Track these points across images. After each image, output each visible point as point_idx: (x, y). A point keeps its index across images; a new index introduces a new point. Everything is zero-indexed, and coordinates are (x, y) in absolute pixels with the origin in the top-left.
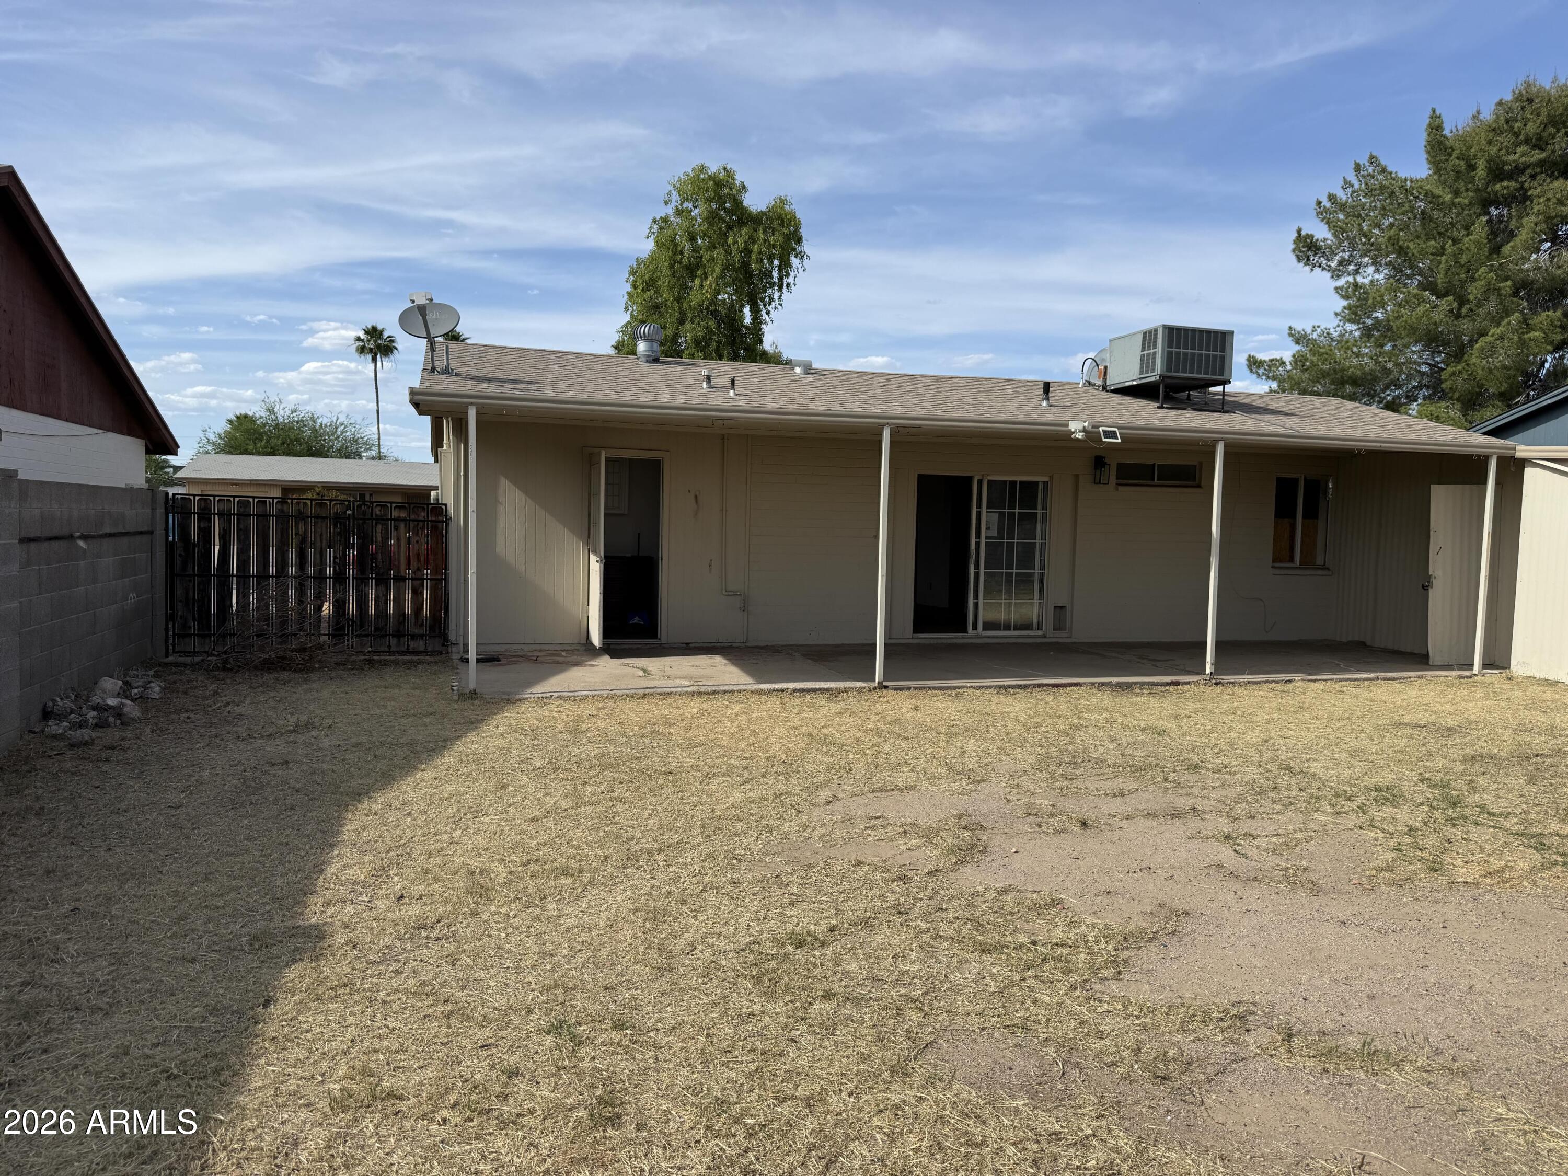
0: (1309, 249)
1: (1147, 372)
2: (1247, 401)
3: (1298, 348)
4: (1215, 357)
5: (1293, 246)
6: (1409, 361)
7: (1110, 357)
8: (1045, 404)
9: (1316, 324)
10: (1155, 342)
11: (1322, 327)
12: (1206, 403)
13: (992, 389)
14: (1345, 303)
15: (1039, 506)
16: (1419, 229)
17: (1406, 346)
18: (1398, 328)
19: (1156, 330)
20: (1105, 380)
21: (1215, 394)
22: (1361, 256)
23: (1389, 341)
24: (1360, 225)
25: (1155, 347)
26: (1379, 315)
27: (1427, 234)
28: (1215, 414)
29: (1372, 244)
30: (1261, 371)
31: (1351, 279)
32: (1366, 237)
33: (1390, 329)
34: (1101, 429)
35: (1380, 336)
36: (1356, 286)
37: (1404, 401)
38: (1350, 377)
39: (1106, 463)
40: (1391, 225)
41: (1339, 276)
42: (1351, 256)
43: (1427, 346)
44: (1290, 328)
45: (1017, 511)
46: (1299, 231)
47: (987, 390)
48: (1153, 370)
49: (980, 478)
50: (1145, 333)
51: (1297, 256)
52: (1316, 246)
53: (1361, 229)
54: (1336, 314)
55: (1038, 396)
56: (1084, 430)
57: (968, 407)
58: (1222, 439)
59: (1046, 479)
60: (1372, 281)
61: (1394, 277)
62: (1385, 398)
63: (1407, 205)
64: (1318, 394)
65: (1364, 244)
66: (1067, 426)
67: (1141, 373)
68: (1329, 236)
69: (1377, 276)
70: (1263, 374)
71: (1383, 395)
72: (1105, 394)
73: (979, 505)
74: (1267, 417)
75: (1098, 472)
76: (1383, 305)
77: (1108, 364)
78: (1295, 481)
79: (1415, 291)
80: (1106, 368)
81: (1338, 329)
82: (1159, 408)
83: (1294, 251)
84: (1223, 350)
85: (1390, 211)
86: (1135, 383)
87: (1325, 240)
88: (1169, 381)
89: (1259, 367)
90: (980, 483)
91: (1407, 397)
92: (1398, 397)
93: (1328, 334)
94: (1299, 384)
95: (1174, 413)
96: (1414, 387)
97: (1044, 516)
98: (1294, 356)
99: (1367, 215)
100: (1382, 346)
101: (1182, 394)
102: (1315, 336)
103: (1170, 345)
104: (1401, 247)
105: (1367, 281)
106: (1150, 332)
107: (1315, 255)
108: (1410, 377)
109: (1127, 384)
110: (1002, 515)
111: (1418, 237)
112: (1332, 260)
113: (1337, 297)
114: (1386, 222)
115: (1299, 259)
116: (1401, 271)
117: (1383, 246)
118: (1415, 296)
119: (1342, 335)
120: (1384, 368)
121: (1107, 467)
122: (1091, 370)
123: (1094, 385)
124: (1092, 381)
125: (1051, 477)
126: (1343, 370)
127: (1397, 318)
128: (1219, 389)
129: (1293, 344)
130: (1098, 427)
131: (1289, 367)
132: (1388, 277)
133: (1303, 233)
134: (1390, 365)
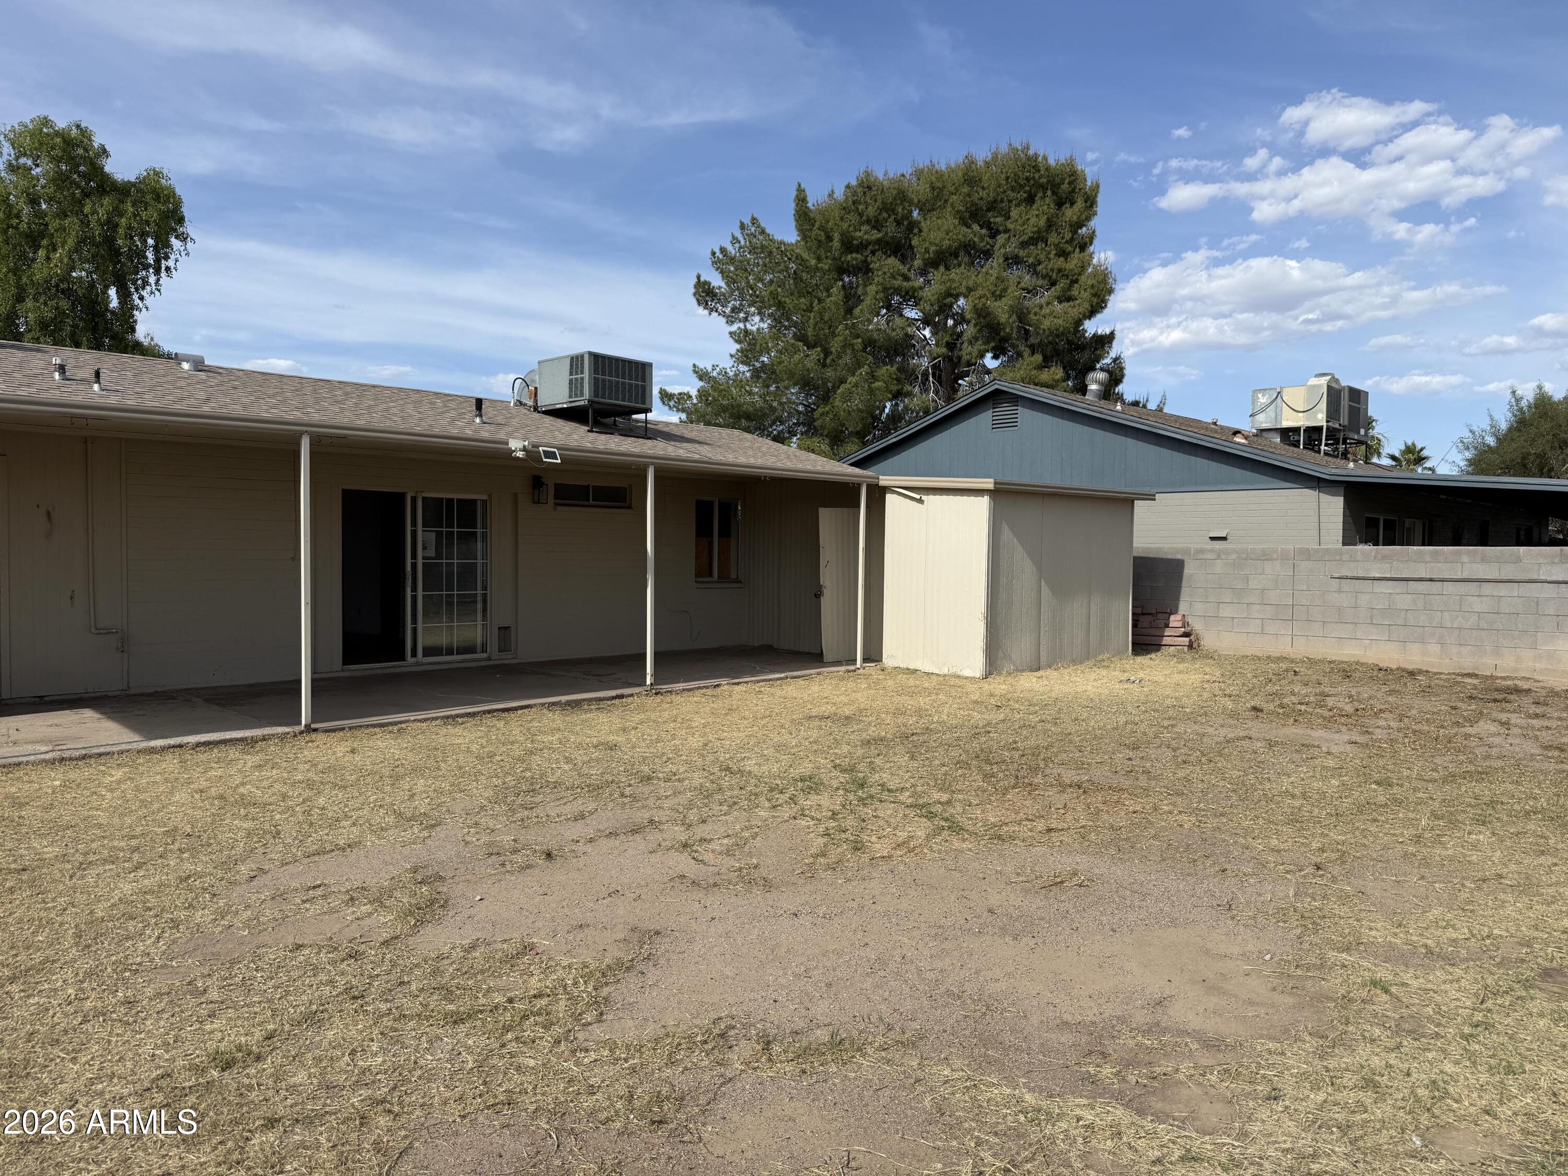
0: (708, 294)
1: (576, 396)
2: (666, 429)
3: (701, 384)
4: (637, 386)
5: (693, 290)
6: (790, 401)
7: (540, 378)
8: (478, 420)
9: (715, 364)
10: (583, 367)
11: (721, 366)
12: (631, 430)
13: (420, 402)
14: (738, 346)
15: (479, 524)
16: (792, 287)
17: (787, 388)
18: (780, 372)
19: (582, 356)
20: (536, 401)
21: (637, 421)
22: (750, 306)
23: (774, 382)
24: (747, 278)
25: (582, 373)
26: (766, 359)
27: (799, 292)
28: (640, 440)
29: (757, 297)
30: (672, 403)
31: (742, 325)
32: (752, 289)
33: (774, 372)
34: (541, 449)
35: (767, 378)
36: (746, 332)
37: (786, 435)
38: (745, 413)
39: (543, 483)
40: (771, 282)
41: (732, 322)
42: (741, 305)
43: (802, 389)
44: (694, 365)
45: (455, 530)
46: (699, 277)
47: (415, 402)
48: (582, 394)
49: (413, 494)
50: (572, 358)
51: (698, 300)
52: (712, 292)
53: (748, 282)
54: (732, 356)
55: (471, 412)
56: (524, 449)
57: (395, 419)
58: (652, 463)
59: (485, 497)
60: (758, 329)
61: (775, 327)
62: (772, 432)
63: (782, 265)
64: (719, 425)
65: (751, 295)
66: (507, 444)
67: (570, 397)
68: (723, 284)
69: (762, 325)
70: (674, 406)
71: (770, 430)
72: (536, 415)
73: (414, 524)
74: (685, 445)
75: (536, 492)
76: (768, 351)
77: (538, 386)
78: (711, 503)
79: (793, 341)
80: (536, 389)
81: (733, 369)
82: (589, 431)
83: (695, 294)
84: (644, 380)
85: (770, 268)
86: (565, 406)
87: (720, 288)
88: (596, 406)
89: (669, 400)
90: (414, 499)
91: (789, 432)
92: (782, 431)
93: (726, 373)
94: (704, 416)
95: (603, 437)
96: (794, 424)
97: (484, 535)
98: (699, 391)
99: (752, 270)
100: (768, 387)
101: (608, 420)
102: (715, 374)
103: (596, 371)
104: (779, 301)
105: (754, 328)
106: (577, 357)
107: (712, 301)
108: (790, 415)
109: (558, 406)
110: (439, 535)
111: (792, 294)
112: (726, 306)
113: (731, 341)
114: (768, 278)
115: (699, 303)
116: (781, 322)
117: (766, 299)
118: (792, 345)
119: (736, 375)
120: (771, 406)
121: (545, 486)
122: (521, 390)
123: (525, 405)
124: (524, 401)
125: (490, 496)
126: (739, 406)
127: (780, 363)
128: (641, 416)
129: (697, 380)
130: (538, 447)
131: (695, 401)
132: (771, 327)
133: (702, 279)
134: (775, 404)
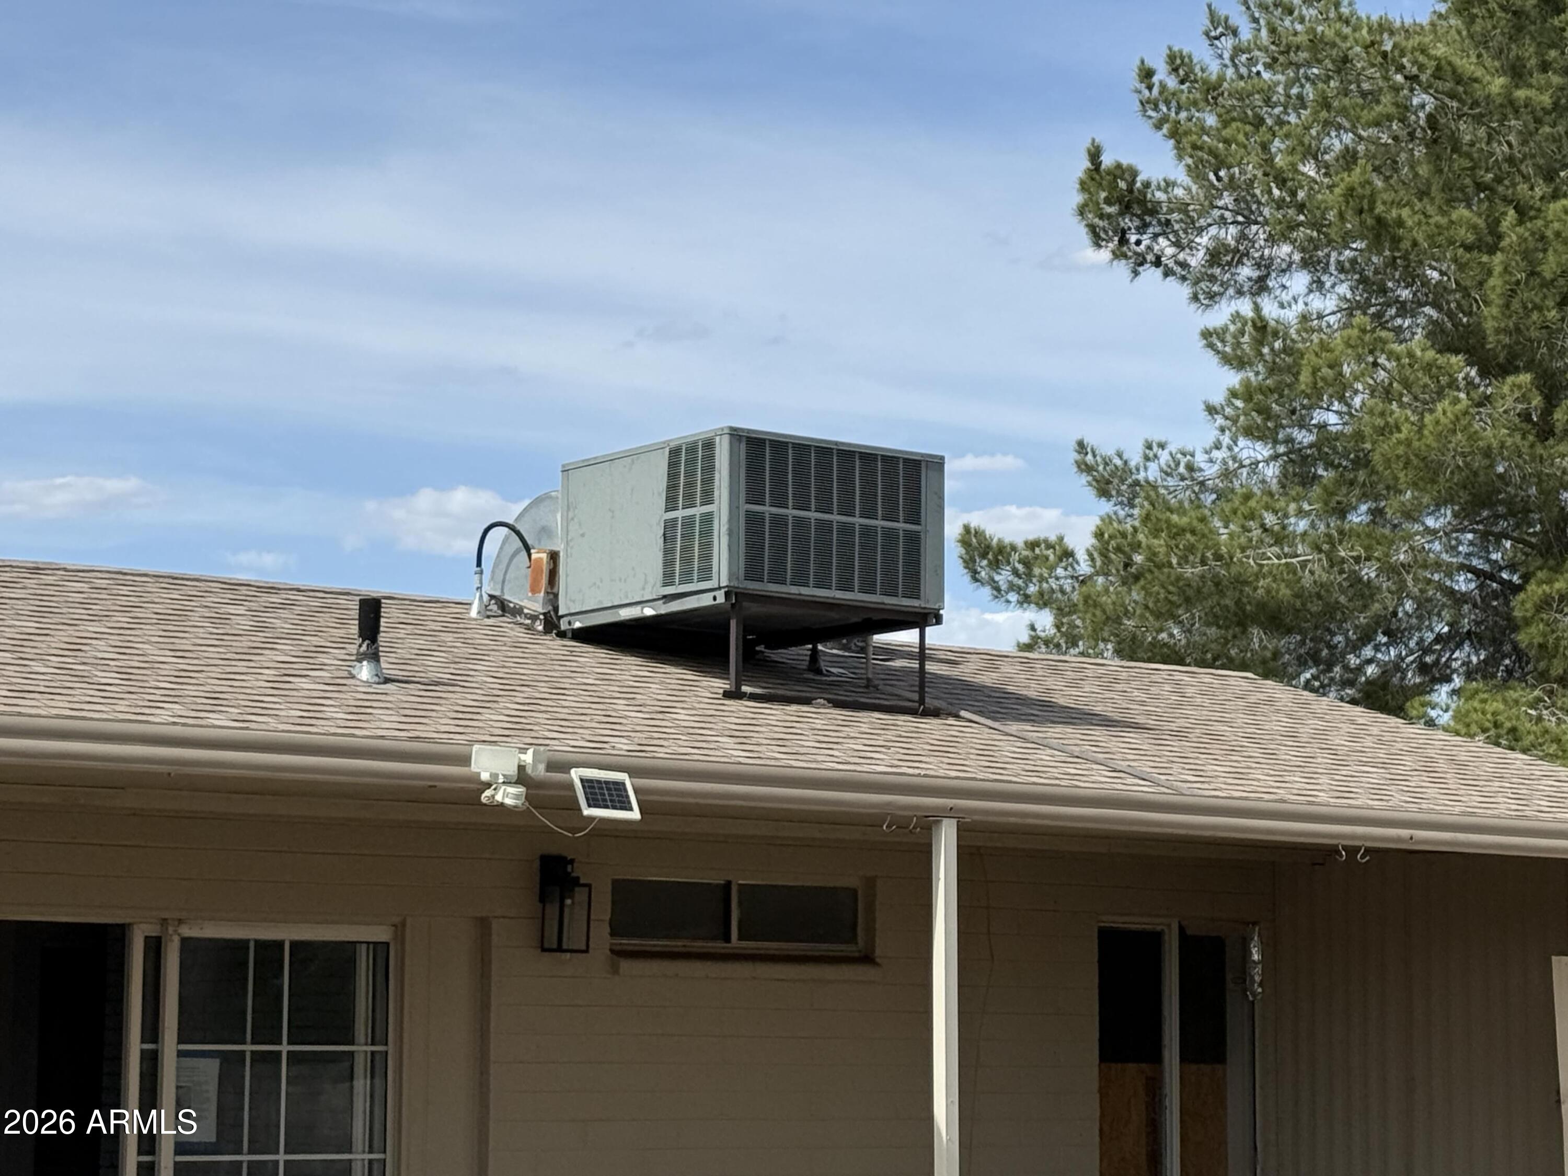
0: (1126, 209)
1: (686, 577)
2: (988, 679)
3: (1106, 507)
4: (890, 535)
5: (1078, 198)
6: (1421, 561)
7: (567, 521)
8: (365, 671)
9: (1157, 437)
10: (708, 481)
11: (1173, 447)
12: (869, 684)
14: (1233, 378)
15: (361, 1028)
16: (1424, 170)
17: (1410, 515)
18: (1387, 462)
19: (709, 445)
20: (553, 597)
21: (891, 652)
22: (1272, 240)
23: (1364, 497)
24: (1265, 147)
25: (708, 498)
27: (1447, 187)
28: (901, 719)
29: (1301, 208)
30: (1003, 577)
31: (1245, 307)
32: (1282, 182)
33: (1362, 462)
34: (576, 774)
35: (1341, 481)
36: (1261, 328)
37: (1413, 679)
38: (1261, 605)
39: (576, 882)
40: (1349, 158)
41: (1212, 297)
42: (1242, 237)
43: (1466, 515)
44: (1081, 446)
45: (285, 1048)
46: (1095, 155)
47: (163, 620)
48: (706, 573)
49: (153, 930)
50: (675, 453)
51: (1092, 229)
52: (1142, 202)
53: (1270, 161)
54: (1211, 410)
55: (341, 643)
56: (522, 777)
58: (950, 813)
59: (381, 934)
60: (1304, 318)
61: (1363, 307)
62: (1360, 669)
63: (1386, 99)
64: (1173, 656)
65: (1280, 204)
66: (465, 760)
67: (668, 579)
68: (1179, 174)
69: (1317, 303)
70: (1012, 587)
71: (1353, 661)
72: (554, 645)
73: (152, 1031)
74: (1054, 732)
75: (552, 910)
76: (1342, 390)
77: (559, 547)
78: (1154, 940)
79: (1431, 354)
80: (554, 557)
81: (1218, 455)
82: (727, 695)
83: (1082, 211)
84: (914, 516)
85: (1343, 111)
86: (649, 612)
87: (1169, 185)
88: (754, 609)
89: (995, 565)
90: (154, 948)
91: (1423, 668)
92: (1397, 666)
93: (1190, 468)
94: (1118, 621)
95: (776, 713)
96: (1439, 638)
97: (377, 1065)
98: (1099, 534)
99: (1280, 122)
100: (1342, 512)
101: (794, 650)
102: (1153, 473)
103: (754, 495)
104: (1379, 220)
105: (1291, 315)
106: (692, 449)
107: (1141, 229)
108: (1425, 608)
109: (626, 614)
110: (231, 1063)
111: (1423, 194)
112: (1191, 247)
113: (1212, 360)
114: (1336, 143)
115: (1097, 240)
116: (1383, 291)
117: (1332, 215)
118: (1428, 367)
119: (1226, 474)
120: (1356, 580)
121: (580, 895)
122: (505, 562)
123: (518, 611)
124: (513, 598)
125: (399, 929)
126: (1240, 582)
127: (1384, 431)
129: (1090, 494)
130: (565, 767)
131: (1084, 568)
132: (1350, 309)
133: (1107, 160)
134: (1369, 572)
